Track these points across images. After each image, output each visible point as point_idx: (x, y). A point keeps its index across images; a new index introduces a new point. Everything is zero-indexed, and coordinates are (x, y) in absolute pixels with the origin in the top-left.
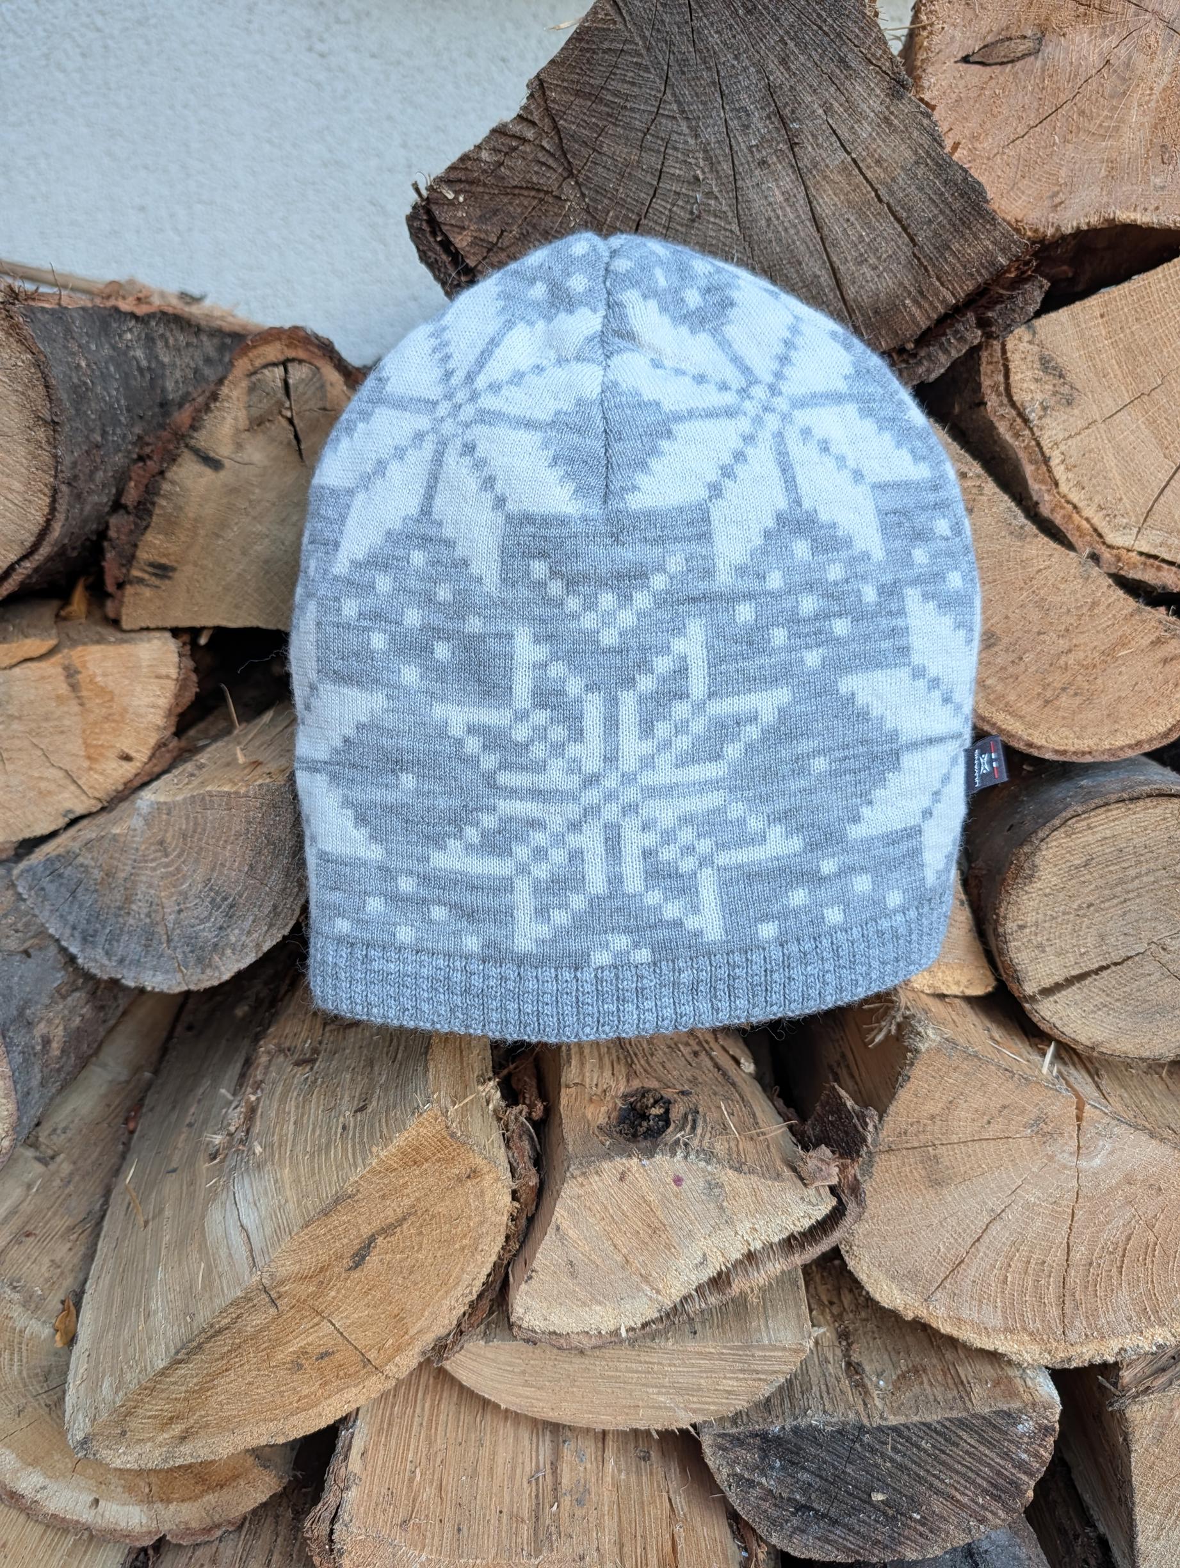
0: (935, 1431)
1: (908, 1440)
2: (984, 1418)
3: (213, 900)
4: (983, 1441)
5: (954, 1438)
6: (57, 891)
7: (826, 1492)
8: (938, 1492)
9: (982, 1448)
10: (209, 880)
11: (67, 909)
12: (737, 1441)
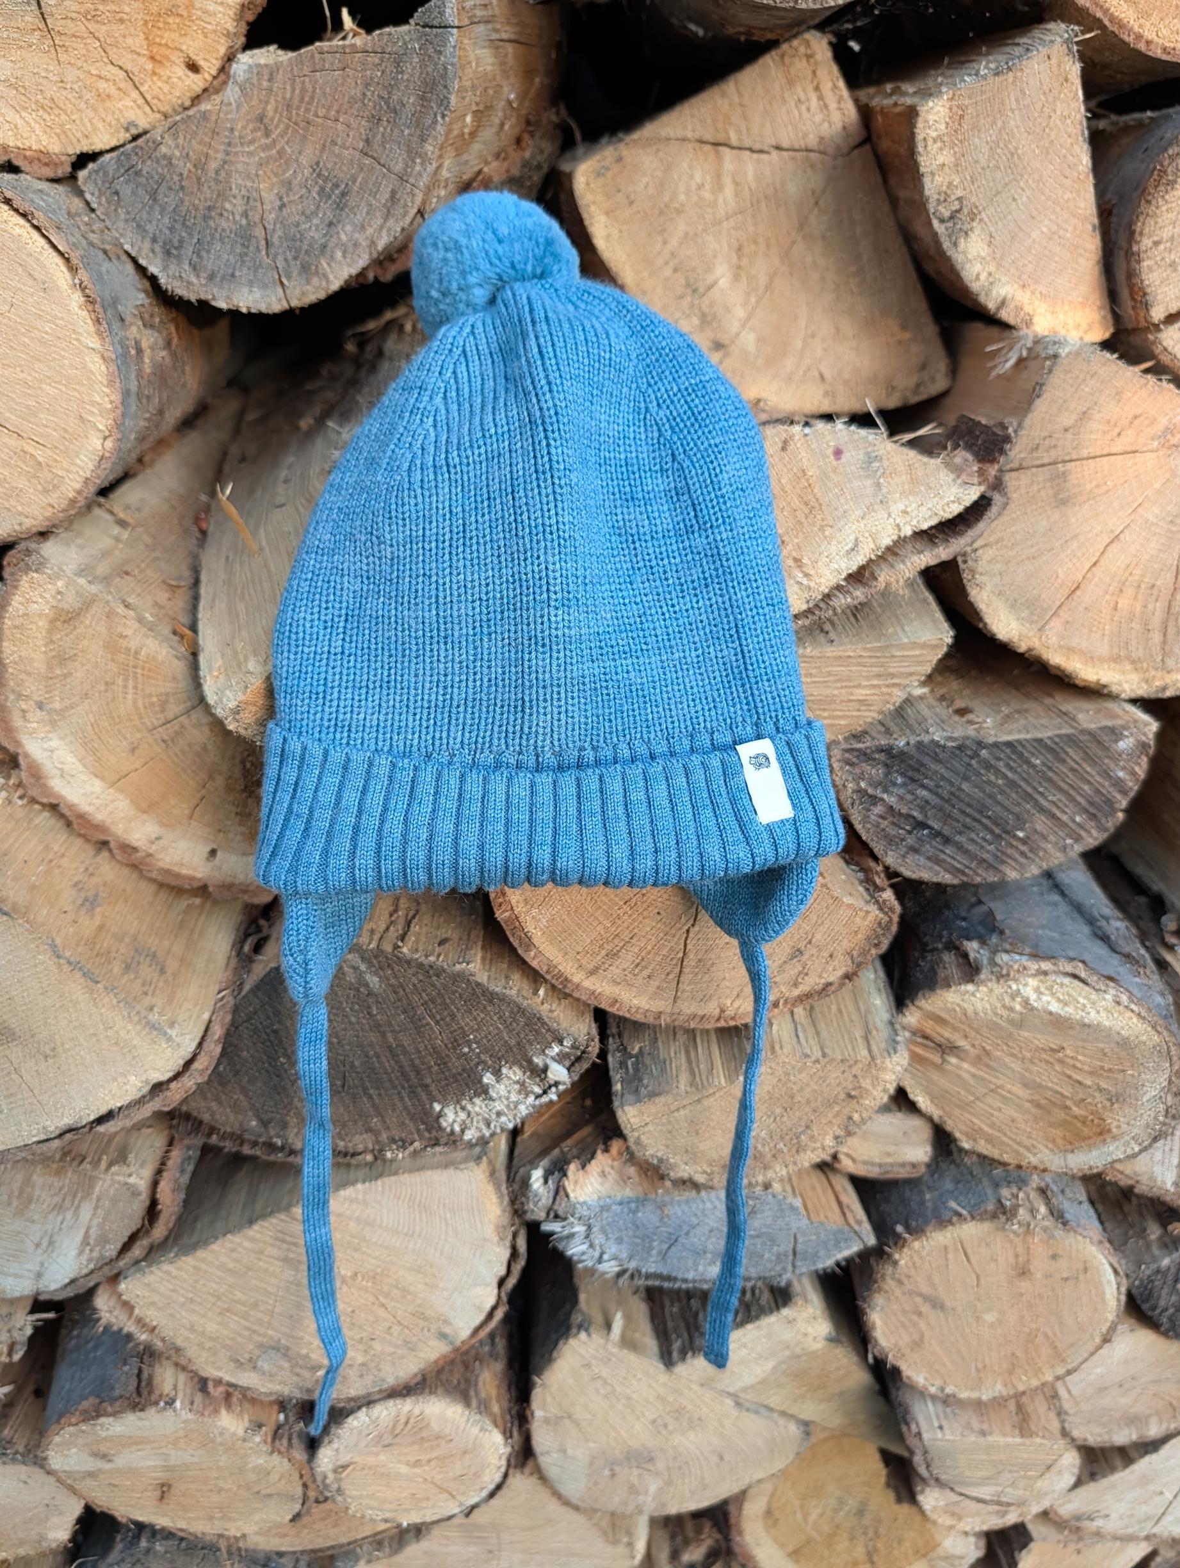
0: (1046, 747)
1: (1021, 755)
2: (1090, 733)
3: (322, 189)
4: (1088, 758)
5: (1063, 756)
6: (134, 193)
7: (941, 810)
8: (1042, 810)
9: (1085, 765)
10: (318, 164)
11: (145, 216)
12: (865, 756)
